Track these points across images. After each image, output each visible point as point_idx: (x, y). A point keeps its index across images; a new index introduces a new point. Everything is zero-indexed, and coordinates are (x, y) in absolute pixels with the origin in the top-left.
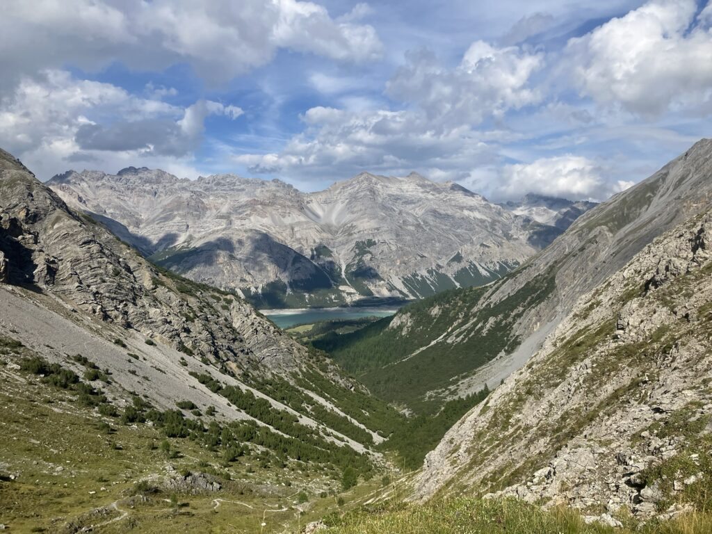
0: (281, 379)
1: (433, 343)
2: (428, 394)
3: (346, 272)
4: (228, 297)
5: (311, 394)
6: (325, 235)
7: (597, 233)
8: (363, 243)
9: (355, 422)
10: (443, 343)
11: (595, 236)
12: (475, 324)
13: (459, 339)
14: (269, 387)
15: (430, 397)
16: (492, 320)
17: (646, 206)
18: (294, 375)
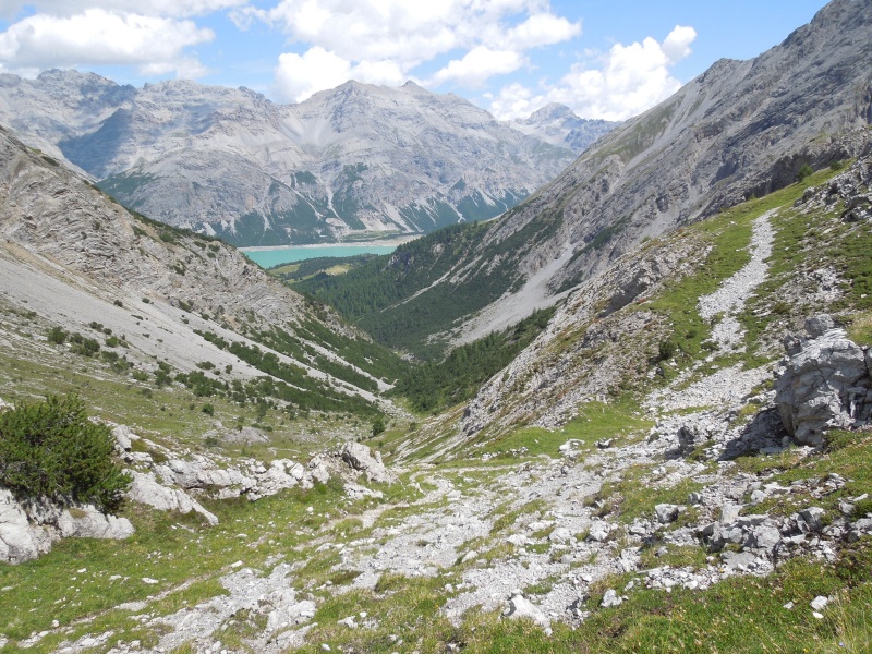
0: (279, 329)
1: (435, 283)
2: (431, 337)
3: (334, 202)
4: (214, 243)
5: (313, 345)
6: (307, 158)
7: (608, 163)
8: (353, 167)
9: (359, 371)
10: (445, 285)
11: (607, 166)
12: (480, 262)
13: (462, 279)
14: (269, 339)
15: (433, 340)
16: (497, 258)
17: (660, 134)
18: (292, 325)
